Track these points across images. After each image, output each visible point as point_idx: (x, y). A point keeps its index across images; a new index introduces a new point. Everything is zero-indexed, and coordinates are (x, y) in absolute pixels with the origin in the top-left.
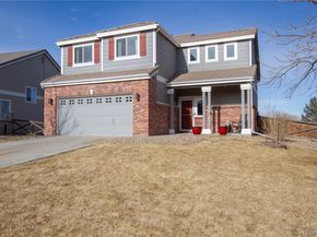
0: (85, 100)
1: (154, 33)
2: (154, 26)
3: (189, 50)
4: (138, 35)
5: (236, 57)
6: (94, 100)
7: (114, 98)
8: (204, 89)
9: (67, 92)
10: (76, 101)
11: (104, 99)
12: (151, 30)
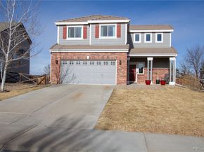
0: (82, 62)
1: (126, 25)
2: (127, 21)
3: (134, 34)
4: (116, 25)
5: (162, 41)
6: (88, 62)
7: (102, 62)
8: (149, 59)
9: (69, 56)
10: (75, 62)
11: (95, 62)
12: (125, 23)
